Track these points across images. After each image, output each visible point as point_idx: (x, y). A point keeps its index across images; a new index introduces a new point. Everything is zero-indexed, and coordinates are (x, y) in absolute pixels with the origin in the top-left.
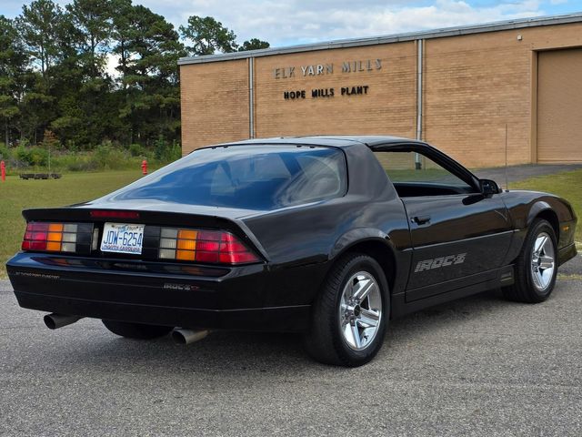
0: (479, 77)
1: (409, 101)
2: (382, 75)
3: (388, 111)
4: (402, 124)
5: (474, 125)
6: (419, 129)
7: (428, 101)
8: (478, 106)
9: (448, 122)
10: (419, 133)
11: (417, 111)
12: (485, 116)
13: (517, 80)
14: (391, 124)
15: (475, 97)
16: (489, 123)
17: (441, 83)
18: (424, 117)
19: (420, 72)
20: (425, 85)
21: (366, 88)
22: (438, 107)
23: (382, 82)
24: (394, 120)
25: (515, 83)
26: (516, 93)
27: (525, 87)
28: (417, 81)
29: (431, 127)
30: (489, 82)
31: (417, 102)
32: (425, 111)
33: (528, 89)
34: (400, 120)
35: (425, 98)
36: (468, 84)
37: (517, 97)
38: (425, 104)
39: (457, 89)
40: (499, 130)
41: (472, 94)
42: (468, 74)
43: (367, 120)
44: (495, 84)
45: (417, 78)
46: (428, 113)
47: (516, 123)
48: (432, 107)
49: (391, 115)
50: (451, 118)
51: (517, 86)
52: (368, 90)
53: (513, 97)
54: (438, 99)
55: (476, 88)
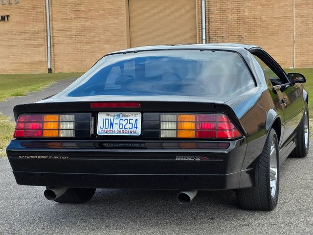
0: (90, 10)
1: (40, 26)
2: (20, 8)
3: (25, 33)
4: (35, 43)
5: (87, 43)
6: (49, 45)
7: (54, 26)
8: (91, 29)
9: (70, 41)
10: (49, 48)
11: (47, 33)
12: (94, 37)
13: (116, 12)
14: (27, 42)
15: (88, 24)
16: (99, 42)
17: (63, 14)
18: (52, 38)
19: (47, 6)
20: (52, 15)
21: (8, 16)
22: (62, 30)
23: (20, 13)
24: (30, 39)
25: (114, 15)
26: (116, 21)
27: (121, 17)
28: (46, 12)
29: (57, 44)
30: (97, 14)
31: (47, 27)
32: (53, 33)
33: (124, 18)
34: (34, 40)
35: (52, 24)
36: (82, 15)
37: (116, 24)
38: (52, 29)
39: (75, 18)
40: (105, 46)
41: (85, 21)
42: (82, 8)
43: (9, 39)
44: (100, 15)
45: (46, 10)
46: (55, 34)
47: (117, 41)
48: (58, 30)
49: (27, 36)
50: (71, 38)
51: (116, 16)
52: (9, 18)
53: (113, 24)
54: (61, 24)
55: (88, 18)
